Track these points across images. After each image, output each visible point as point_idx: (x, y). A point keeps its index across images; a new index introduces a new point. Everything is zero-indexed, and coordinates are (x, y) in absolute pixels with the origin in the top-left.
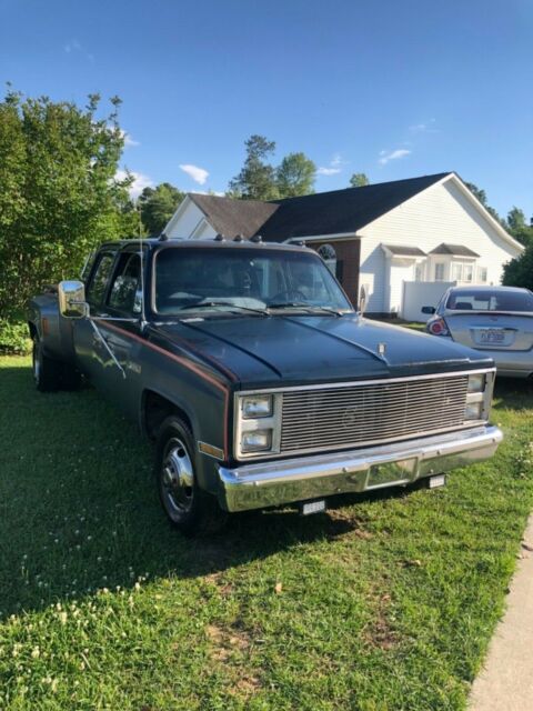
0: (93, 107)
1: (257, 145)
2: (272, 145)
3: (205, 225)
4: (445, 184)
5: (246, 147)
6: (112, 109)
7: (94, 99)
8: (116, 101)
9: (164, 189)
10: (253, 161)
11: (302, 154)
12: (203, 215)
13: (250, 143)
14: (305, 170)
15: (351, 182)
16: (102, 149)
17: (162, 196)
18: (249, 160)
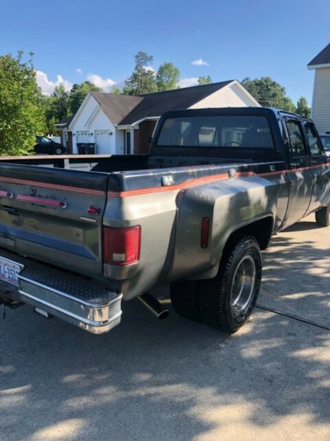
0: (20, 57)
1: (142, 58)
2: (151, 58)
3: (99, 110)
4: (231, 87)
5: (135, 59)
6: (30, 57)
7: (21, 53)
8: (32, 54)
9: (86, 85)
10: (139, 68)
11: (171, 63)
12: (98, 104)
13: (137, 57)
14: (173, 73)
15: (199, 81)
16: (26, 77)
17: (84, 89)
18: (136, 67)
